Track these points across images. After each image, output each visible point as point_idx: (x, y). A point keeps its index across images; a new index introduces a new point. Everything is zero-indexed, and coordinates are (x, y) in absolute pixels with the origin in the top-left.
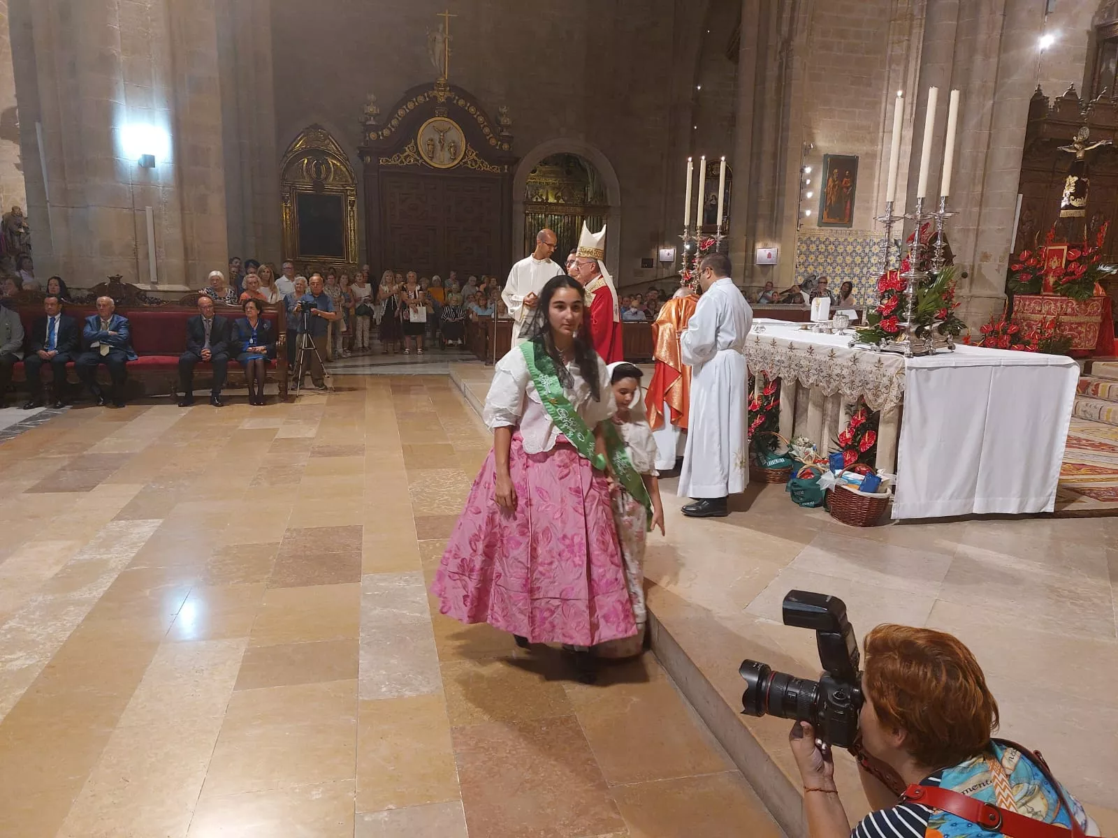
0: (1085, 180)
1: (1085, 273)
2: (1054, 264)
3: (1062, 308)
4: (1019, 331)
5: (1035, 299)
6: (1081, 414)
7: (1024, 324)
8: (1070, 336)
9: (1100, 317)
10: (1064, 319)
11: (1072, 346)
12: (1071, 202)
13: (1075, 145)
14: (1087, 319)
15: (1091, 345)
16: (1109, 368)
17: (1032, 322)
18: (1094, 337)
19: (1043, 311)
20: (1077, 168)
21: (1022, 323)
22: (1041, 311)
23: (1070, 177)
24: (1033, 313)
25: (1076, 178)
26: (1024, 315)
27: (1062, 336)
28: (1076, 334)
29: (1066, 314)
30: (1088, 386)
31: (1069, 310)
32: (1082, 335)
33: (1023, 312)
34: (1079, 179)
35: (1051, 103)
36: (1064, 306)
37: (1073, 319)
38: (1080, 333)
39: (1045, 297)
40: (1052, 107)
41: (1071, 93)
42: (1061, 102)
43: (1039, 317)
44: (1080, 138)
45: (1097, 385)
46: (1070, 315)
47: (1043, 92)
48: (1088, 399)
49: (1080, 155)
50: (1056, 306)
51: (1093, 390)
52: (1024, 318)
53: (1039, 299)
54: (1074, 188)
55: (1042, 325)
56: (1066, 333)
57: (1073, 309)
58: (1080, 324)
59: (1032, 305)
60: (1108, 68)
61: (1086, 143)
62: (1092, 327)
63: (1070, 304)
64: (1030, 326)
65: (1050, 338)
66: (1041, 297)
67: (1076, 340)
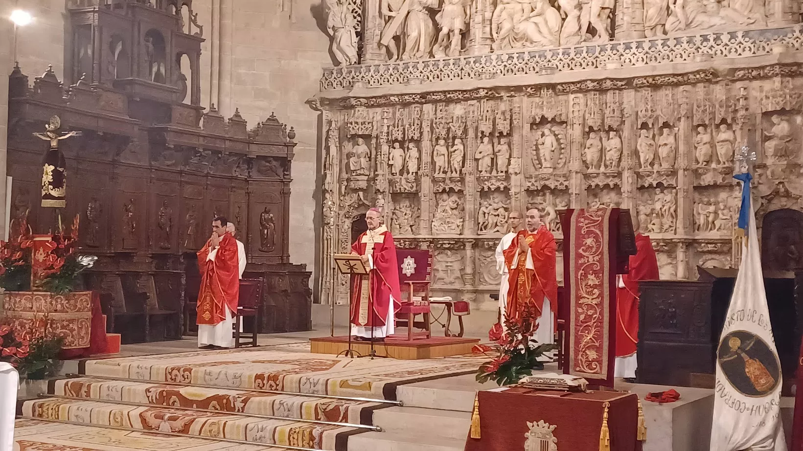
0: (61, 170)
1: (63, 266)
2: (40, 256)
3: (52, 304)
4: (12, 332)
5: (24, 295)
6: (73, 419)
7: (17, 323)
8: (62, 335)
9: (90, 313)
10: (56, 316)
11: (65, 345)
12: (50, 191)
13: (49, 133)
14: (77, 315)
15: (85, 343)
16: (101, 366)
17: (25, 321)
18: (87, 333)
19: (34, 308)
20: (53, 157)
21: (14, 322)
22: (32, 308)
23: (47, 165)
24: (24, 310)
25: (52, 168)
26: (16, 313)
27: (54, 335)
28: (68, 332)
29: (56, 311)
30: (80, 389)
31: (59, 306)
32: (74, 333)
33: (14, 310)
34: (56, 168)
35: (31, 83)
36: (54, 302)
37: (63, 316)
38: (72, 330)
39: (35, 293)
40: (32, 87)
41: (50, 74)
42: (40, 83)
43: (29, 315)
44: (52, 126)
45: (89, 386)
46: (62, 311)
47: (21, 70)
48: (81, 403)
49: (54, 144)
50: (46, 302)
51: (85, 392)
52: (15, 317)
53: (29, 295)
54: (51, 177)
55: (33, 324)
56: (58, 331)
57: (62, 305)
58: (71, 321)
59: (23, 301)
60: (86, 52)
61: (58, 132)
62: (84, 323)
63: (59, 300)
64: (22, 325)
65: (42, 338)
66: (31, 293)
67: (70, 339)
